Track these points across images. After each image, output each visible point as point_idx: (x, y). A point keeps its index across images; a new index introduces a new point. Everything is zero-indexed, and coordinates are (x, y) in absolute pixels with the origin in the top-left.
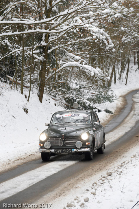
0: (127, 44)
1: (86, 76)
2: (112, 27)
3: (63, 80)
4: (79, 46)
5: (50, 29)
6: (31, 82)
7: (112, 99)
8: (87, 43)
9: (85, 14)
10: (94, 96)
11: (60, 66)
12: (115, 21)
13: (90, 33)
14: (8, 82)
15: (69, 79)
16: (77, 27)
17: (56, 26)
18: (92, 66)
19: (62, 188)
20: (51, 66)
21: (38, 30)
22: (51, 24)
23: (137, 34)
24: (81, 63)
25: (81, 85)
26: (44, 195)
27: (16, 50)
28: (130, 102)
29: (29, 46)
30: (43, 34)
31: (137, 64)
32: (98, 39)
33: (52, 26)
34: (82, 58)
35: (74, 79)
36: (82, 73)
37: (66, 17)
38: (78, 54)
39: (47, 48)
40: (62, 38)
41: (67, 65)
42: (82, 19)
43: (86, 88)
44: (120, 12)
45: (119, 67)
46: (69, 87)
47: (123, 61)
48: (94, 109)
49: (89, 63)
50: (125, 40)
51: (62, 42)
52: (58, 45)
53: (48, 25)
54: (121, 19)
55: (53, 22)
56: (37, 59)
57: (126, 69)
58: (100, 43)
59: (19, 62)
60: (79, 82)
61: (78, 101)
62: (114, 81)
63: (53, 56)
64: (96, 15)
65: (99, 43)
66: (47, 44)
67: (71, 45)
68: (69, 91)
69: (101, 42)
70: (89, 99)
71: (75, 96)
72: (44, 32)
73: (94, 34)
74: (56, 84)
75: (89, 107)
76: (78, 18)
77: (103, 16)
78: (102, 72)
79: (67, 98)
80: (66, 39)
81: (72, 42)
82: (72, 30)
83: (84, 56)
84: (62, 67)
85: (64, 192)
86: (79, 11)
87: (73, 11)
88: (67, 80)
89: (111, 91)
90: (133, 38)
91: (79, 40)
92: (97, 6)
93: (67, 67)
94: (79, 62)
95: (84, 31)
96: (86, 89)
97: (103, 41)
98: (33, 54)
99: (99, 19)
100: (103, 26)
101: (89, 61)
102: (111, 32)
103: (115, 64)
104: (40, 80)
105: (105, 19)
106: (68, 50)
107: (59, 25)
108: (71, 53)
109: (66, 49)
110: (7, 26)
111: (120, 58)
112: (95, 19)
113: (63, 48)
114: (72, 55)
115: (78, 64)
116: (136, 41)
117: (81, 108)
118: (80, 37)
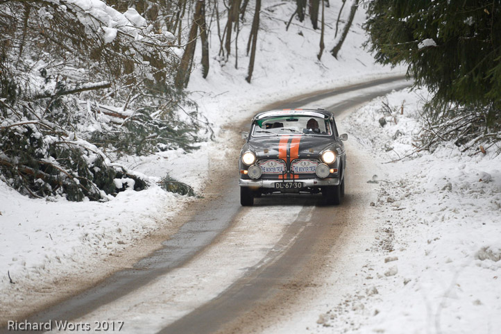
1: (84, 42)
7: (191, 139)
10: (120, 126)
15: (11, 56)
25: (65, 78)
35: (34, 54)
36: (69, 31)
43: (87, 92)
46: (14, 87)
48: (119, 176)
57: (249, 16)
60: (54, 69)
61: (53, 145)
68: (13, 104)
70: (96, 139)
71: (41, 125)
75: (97, 169)
78: (152, 26)
79: (5, 131)
88: (4, 58)
89: (189, 104)
96: (86, 97)
117: (64, 172)
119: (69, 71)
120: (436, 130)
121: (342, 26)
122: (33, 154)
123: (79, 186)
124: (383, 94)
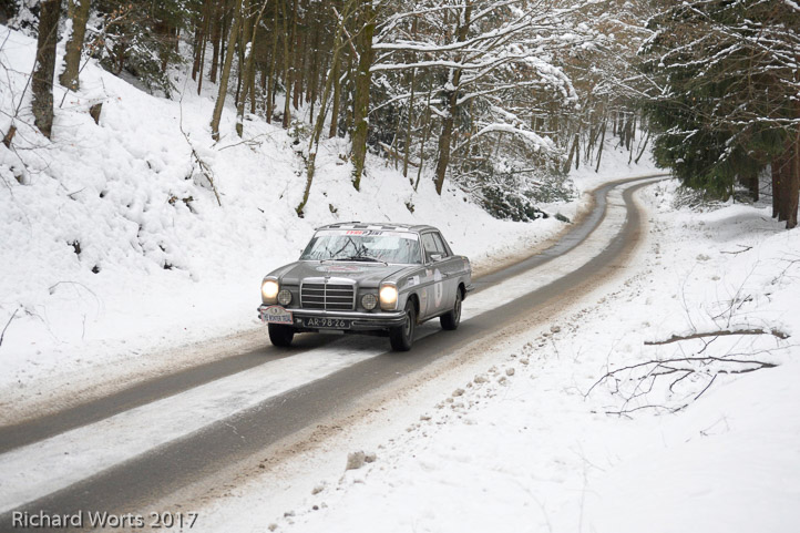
0: (602, 98)
1: (525, 151)
2: (576, 65)
3: (482, 156)
4: (515, 95)
5: (463, 61)
6: (423, 156)
7: (569, 196)
8: (530, 91)
9: (529, 38)
10: (537, 189)
11: (478, 129)
12: (582, 56)
13: (536, 74)
14: (382, 153)
15: (492, 155)
16: (513, 60)
17: (475, 57)
18: (537, 133)
20: (462, 129)
21: (441, 62)
22: (465, 52)
23: (620, 82)
24: (517, 127)
25: (515, 166)
27: (399, 97)
28: (601, 202)
29: (424, 90)
30: (449, 69)
31: (619, 136)
32: (550, 84)
33: (467, 56)
34: (519, 117)
35: (502, 155)
36: (519, 145)
37: (494, 42)
38: (513, 110)
39: (457, 95)
40: (485, 78)
41: (491, 128)
42: (522, 48)
43: (524, 173)
44: (591, 41)
45: (587, 138)
46: (493, 169)
47: (594, 128)
48: (536, 211)
49: (532, 127)
50: (598, 91)
51: (484, 85)
52: (475, 91)
53: (460, 55)
54: (594, 52)
55: (470, 48)
56: (435, 113)
57: (599, 143)
58: (554, 93)
59: (404, 118)
60: (510, 162)
61: (508, 196)
62: (575, 164)
63: (466, 111)
64: (549, 41)
65: (551, 92)
66: (456, 88)
67: (499, 93)
68: (492, 176)
69: (555, 90)
70: (527, 194)
71: (502, 186)
72: (452, 65)
73: (543, 75)
74: (469, 163)
75: (527, 208)
76: (514, 45)
77: (560, 45)
78: (555, 145)
79: (488, 188)
80: (493, 82)
81: (503, 87)
82: (503, 66)
83: (522, 115)
84: (482, 131)
86: (517, 32)
87: (506, 32)
88: (489, 156)
89: (570, 180)
91: (515, 84)
92: (551, 27)
93: (490, 131)
94: (514, 125)
95: (526, 70)
96: (524, 175)
97: (559, 89)
98: (429, 104)
99: (553, 49)
100: (560, 62)
101: (533, 123)
102: (575, 74)
103: (578, 132)
104: (439, 153)
105: (564, 51)
106: (494, 102)
107: (480, 56)
108: (499, 106)
109: (491, 99)
110: (386, 54)
111: (588, 123)
112: (547, 49)
113: (485, 97)
114: (501, 110)
115: (511, 127)
116: (618, 94)
118: (517, 80)
119: (517, 163)
121: (640, 150)
122: (499, 199)
123: (518, 215)
124: (657, 182)
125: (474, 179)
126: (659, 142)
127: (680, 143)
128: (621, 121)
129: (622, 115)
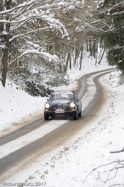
0: (80, 33)
1: (44, 62)
2: (67, 17)
3: (24, 66)
4: (37, 35)
5: (10, 19)
7: (68, 83)
8: (45, 32)
9: (42, 6)
10: (52, 80)
11: (21, 53)
12: (69, 13)
13: (47, 23)
15: (29, 65)
16: (35, 17)
17: (16, 17)
18: (50, 53)
19: (24, 163)
20: (13, 53)
22: (11, 14)
23: (89, 24)
24: (40, 51)
25: (40, 70)
26: (7, 170)
28: (84, 85)
30: (4, 24)
31: (90, 51)
32: (54, 28)
33: (12, 17)
34: (40, 46)
35: (33, 65)
36: (41, 60)
37: (25, 9)
38: (37, 42)
39: (9, 37)
40: (22, 27)
41: (27, 52)
42: (39, 11)
43: (45, 73)
44: (73, 5)
45: (74, 54)
46: (30, 72)
47: (77, 48)
48: (52, 91)
49: (47, 50)
50: (78, 30)
51: (22, 31)
52: (18, 34)
53: (8, 16)
54: (75, 10)
55: (13, 13)
57: (80, 55)
58: (57, 33)
60: (38, 68)
61: (38, 85)
62: (69, 67)
63: (14, 45)
64: (52, 7)
65: (55, 32)
66: (8, 33)
67: (30, 35)
68: (29, 76)
69: (57, 31)
70: (47, 83)
71: (35, 80)
72: (5, 22)
73: (50, 24)
74: (18, 70)
75: (47, 90)
76: (35, 10)
77: (58, 8)
78: (59, 58)
79: (28, 82)
80: (26, 29)
81: (31, 31)
82: (30, 20)
83: (42, 44)
84: (23, 54)
85: (26, 166)
86: (36, 3)
87: (31, 3)
88: (27, 66)
89: (67, 75)
90: (85, 28)
91: (37, 30)
93: (27, 54)
94: (38, 50)
95: (42, 22)
96: (45, 74)
97: (59, 30)
99: (54, 10)
100: (59, 17)
101: (47, 48)
102: (66, 22)
103: (70, 51)
104: (3, 66)
105: (61, 11)
106: (28, 39)
107: (18, 16)
108: (30, 41)
109: (26, 38)
111: (74, 46)
112: (51, 11)
113: (23, 37)
114: (31, 43)
115: (37, 51)
116: (88, 30)
117: (40, 91)
118: (38, 27)
119: (41, 68)
120: (122, 80)
121: (100, 57)
122: (34, 87)
123: (44, 94)
124: (110, 72)
125: (21, 78)
126: (110, 53)
127: (120, 53)
128: (90, 44)
129: (90, 41)
